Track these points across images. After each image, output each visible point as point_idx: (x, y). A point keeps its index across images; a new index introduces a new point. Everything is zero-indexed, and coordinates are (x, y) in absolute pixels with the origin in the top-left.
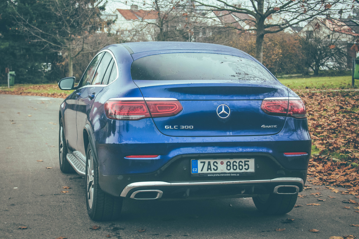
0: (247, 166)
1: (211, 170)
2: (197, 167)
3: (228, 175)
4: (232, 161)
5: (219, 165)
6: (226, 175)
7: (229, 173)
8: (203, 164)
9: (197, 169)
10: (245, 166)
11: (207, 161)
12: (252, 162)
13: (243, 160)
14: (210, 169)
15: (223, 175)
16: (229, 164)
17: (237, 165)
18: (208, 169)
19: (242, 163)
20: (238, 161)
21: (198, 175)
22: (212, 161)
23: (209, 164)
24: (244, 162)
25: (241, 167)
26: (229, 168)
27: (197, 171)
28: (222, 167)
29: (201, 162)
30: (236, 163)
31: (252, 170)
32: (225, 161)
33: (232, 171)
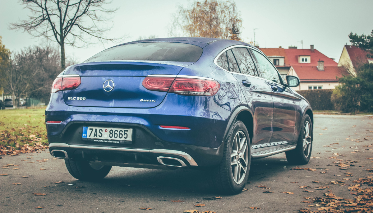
0: (126, 135)
1: (97, 137)
2: (86, 132)
3: (110, 142)
4: (114, 129)
5: (103, 133)
6: (108, 141)
7: (111, 140)
8: (91, 130)
9: (86, 134)
10: (124, 135)
11: (94, 128)
12: (130, 132)
13: (123, 130)
14: (96, 135)
15: (106, 141)
16: (111, 132)
17: (118, 133)
18: (95, 135)
19: (122, 132)
20: (119, 130)
21: (86, 140)
22: (98, 129)
23: (96, 130)
24: (123, 131)
25: (121, 136)
26: (111, 135)
27: (86, 137)
28: (105, 134)
29: (90, 129)
30: (117, 131)
31: (130, 139)
32: (109, 129)
33: (113, 138)
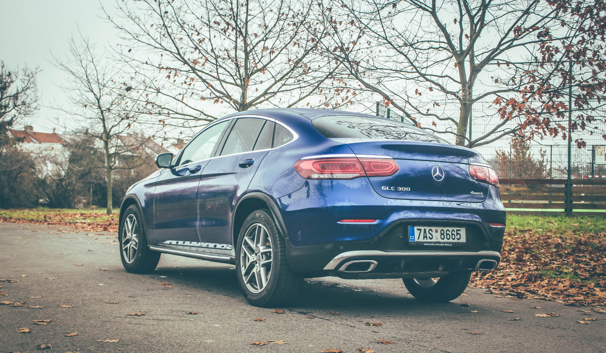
1: (427, 239)
2: (413, 234)
3: (442, 245)
4: (445, 229)
5: (434, 233)
6: (440, 245)
7: (443, 243)
8: (419, 231)
9: (413, 236)
10: (457, 235)
11: (423, 228)
12: (463, 232)
13: (455, 229)
14: (426, 237)
15: (437, 245)
16: (442, 232)
17: (450, 233)
18: (424, 237)
19: (454, 232)
20: (450, 229)
21: (415, 244)
22: (427, 229)
23: (425, 230)
24: (456, 231)
25: (453, 236)
26: (443, 236)
27: (414, 239)
28: (436, 235)
29: (418, 229)
30: (449, 231)
31: (463, 240)
32: (439, 229)
33: (445, 240)
